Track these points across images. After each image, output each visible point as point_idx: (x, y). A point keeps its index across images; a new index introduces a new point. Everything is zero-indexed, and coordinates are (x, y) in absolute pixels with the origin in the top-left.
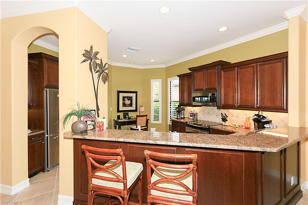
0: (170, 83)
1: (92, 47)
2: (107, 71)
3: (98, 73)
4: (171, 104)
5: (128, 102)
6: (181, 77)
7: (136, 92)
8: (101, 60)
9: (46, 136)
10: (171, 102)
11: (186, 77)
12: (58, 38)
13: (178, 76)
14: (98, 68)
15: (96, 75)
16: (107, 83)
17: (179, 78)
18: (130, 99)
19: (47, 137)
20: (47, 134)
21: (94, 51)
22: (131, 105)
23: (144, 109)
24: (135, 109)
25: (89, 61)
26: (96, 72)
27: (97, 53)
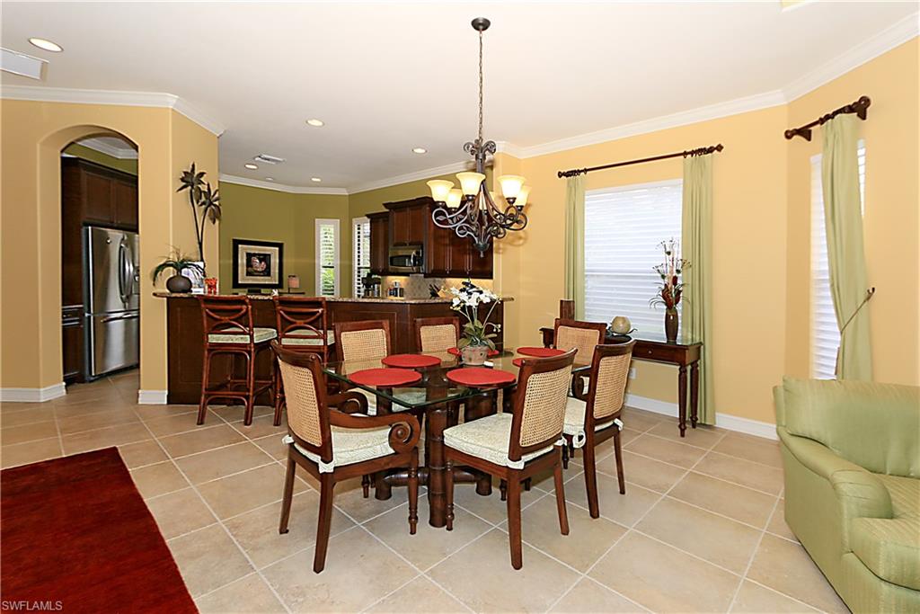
0: (359, 229)
1: (193, 166)
2: (217, 203)
3: (204, 206)
4: (359, 272)
5: (258, 265)
6: (374, 219)
7: (280, 246)
8: (208, 185)
9: (87, 315)
10: (359, 268)
11: (381, 220)
12: (137, 150)
13: (368, 216)
14: (203, 199)
15: (200, 210)
16: (217, 222)
17: (369, 220)
18: (265, 258)
19: (89, 317)
20: (89, 312)
21: (196, 172)
22: (267, 272)
23: (298, 282)
24: (277, 283)
25: (189, 188)
26: (201, 205)
27: (202, 174)
